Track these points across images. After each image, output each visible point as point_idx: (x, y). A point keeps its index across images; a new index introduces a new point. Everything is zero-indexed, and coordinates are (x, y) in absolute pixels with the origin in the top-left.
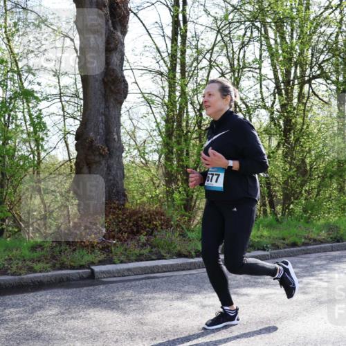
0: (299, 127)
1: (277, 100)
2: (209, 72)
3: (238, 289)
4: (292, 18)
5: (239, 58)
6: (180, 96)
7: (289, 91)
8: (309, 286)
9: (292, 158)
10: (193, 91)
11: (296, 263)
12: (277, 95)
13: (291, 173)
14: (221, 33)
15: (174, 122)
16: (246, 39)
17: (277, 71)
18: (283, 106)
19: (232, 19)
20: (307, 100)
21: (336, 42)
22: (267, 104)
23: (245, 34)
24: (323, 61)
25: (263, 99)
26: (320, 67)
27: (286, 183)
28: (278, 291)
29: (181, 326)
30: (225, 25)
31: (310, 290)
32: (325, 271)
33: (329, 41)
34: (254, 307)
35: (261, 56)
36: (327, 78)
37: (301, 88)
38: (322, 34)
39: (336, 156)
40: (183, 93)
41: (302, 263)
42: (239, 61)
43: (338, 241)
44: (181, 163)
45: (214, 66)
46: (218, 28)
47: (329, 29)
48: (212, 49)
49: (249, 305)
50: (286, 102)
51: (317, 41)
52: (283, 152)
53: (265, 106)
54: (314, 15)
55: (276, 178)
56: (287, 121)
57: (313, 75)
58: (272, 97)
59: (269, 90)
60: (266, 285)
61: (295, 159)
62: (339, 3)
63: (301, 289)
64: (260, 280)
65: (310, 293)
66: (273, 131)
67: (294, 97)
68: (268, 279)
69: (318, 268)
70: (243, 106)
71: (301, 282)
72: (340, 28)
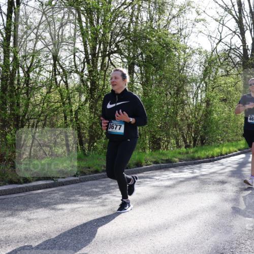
0: (101, 87)
1: (86, 67)
2: (36, 43)
3: (55, 206)
4: (98, 9)
5: (58, 34)
6: (13, 60)
7: (95, 61)
8: (107, 200)
9: (96, 110)
10: (23, 57)
11: (98, 184)
12: (86, 63)
13: (95, 120)
14: (46, 15)
15: (7, 80)
16: (64, 21)
17: (86, 46)
18: (90, 72)
19: (54, 5)
20: (107, 68)
21: (129, 29)
22: (78, 70)
23: (63, 17)
24: (119, 42)
25: (76, 65)
26: (117, 46)
27: (91, 127)
28: (84, 205)
29: (11, 236)
30: (48, 9)
31: (107, 203)
33: (124, 28)
34: (67, 218)
35: (75, 34)
36: (121, 54)
37: (103, 60)
38: (119, 22)
40: (15, 58)
41: (102, 184)
42: (58, 37)
44: (13, 112)
45: (40, 39)
46: (44, 10)
47: (123, 19)
48: (39, 26)
49: (64, 217)
50: (92, 69)
51: (115, 27)
52: (89, 105)
53: (77, 71)
54: (113, 8)
55: (84, 124)
56: (93, 83)
57: (111, 51)
58: (83, 65)
59: (80, 60)
60: (76, 201)
61: (97, 110)
62: (131, 1)
63: (101, 202)
64: (72, 198)
65: (107, 205)
66: (82, 90)
67: (98, 66)
68: (77, 197)
69: (113, 187)
70: (61, 70)
71: (101, 198)
72: (131, 19)
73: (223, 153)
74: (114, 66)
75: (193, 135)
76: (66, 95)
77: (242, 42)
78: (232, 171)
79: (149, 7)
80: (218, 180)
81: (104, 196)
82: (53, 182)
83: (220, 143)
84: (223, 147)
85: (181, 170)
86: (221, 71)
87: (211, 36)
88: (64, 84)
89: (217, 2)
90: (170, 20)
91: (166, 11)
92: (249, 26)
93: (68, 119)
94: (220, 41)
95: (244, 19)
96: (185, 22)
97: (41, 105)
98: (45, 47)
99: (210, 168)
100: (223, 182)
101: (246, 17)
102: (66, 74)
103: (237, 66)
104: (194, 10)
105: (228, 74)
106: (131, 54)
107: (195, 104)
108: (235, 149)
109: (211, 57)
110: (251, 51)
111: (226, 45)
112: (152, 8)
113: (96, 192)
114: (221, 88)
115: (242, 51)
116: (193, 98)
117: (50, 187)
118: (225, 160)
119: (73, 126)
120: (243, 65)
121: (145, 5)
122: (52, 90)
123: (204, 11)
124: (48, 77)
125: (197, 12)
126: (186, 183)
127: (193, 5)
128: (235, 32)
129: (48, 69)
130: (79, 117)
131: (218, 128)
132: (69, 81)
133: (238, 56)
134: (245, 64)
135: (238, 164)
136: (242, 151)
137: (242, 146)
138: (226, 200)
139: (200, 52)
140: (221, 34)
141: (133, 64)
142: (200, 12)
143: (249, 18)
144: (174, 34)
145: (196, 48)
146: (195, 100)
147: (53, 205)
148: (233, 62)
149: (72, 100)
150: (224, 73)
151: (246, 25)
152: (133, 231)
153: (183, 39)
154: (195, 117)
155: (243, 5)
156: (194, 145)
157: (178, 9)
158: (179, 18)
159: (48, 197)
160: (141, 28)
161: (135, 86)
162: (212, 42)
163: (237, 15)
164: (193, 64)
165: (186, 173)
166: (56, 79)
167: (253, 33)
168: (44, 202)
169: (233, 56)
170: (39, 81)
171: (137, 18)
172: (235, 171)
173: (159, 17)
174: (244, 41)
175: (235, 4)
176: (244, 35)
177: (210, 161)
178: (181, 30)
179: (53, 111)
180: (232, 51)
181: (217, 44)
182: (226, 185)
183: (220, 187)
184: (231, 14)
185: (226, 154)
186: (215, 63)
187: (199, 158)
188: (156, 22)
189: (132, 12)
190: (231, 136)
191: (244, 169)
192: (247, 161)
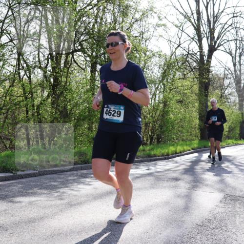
0: (63, 84)
1: (50, 63)
3: (13, 198)
7: (59, 58)
8: (65, 194)
9: (57, 105)
11: (56, 178)
12: (50, 60)
13: (56, 116)
14: (12, 10)
18: (53, 68)
20: (70, 66)
21: (93, 29)
22: (42, 66)
24: (83, 41)
25: (39, 61)
26: (81, 45)
27: (52, 122)
28: (42, 199)
30: (15, 4)
31: (65, 197)
32: (76, 184)
33: (88, 28)
34: (24, 211)
36: (84, 52)
37: (67, 57)
38: (84, 22)
39: (88, 106)
41: (60, 178)
43: (86, 163)
45: (5, 33)
46: (10, 4)
47: (88, 19)
48: (4, 21)
49: (21, 209)
50: (55, 65)
51: (80, 26)
52: (51, 100)
53: (41, 66)
54: (79, 8)
55: (46, 119)
56: (56, 79)
57: (75, 49)
58: (46, 61)
59: (44, 56)
60: (34, 194)
61: (59, 106)
62: (97, 3)
63: (59, 196)
64: (30, 191)
65: (64, 199)
66: (45, 85)
67: (62, 63)
68: (36, 190)
69: (71, 182)
70: (25, 65)
71: (59, 191)
72: (96, 20)
73: (178, 151)
74: (77, 64)
75: (150, 133)
76: (28, 90)
77: (199, 48)
78: (185, 169)
79: (114, 9)
80: (172, 177)
81: (62, 190)
82: (12, 174)
83: (175, 142)
84: (177, 145)
85: (138, 167)
86: (178, 74)
87: (171, 41)
88: (27, 79)
89: (177, 10)
90: (133, 23)
91: (129, 14)
92: (206, 34)
93: (30, 113)
94: (179, 46)
95: (201, 27)
96: (147, 26)
97: (4, 98)
98: (9, 42)
99: (165, 166)
100: (177, 179)
101: (204, 25)
102: (29, 69)
103: (193, 70)
104: (156, 15)
105: (185, 77)
106: (94, 54)
107: (153, 104)
108: (189, 148)
109: (170, 61)
110: (207, 57)
111: (184, 50)
112: (116, 11)
113: (54, 186)
114: (178, 90)
115: (199, 57)
116: (152, 99)
117: (9, 180)
118: (179, 157)
119: (34, 120)
120: (199, 69)
121: (110, 7)
122: (15, 84)
123: (165, 17)
124: (12, 71)
125: (159, 17)
126: (142, 179)
127: (155, 10)
128: (192, 38)
129: (12, 64)
130: (40, 112)
131: (173, 128)
132: (32, 76)
133: (195, 62)
134: (201, 69)
135: (191, 162)
136: (195, 150)
137: (196, 146)
138: (179, 196)
139: (160, 55)
140: (180, 39)
141: (96, 63)
142: (161, 18)
143: (207, 26)
144: (136, 37)
145: (156, 51)
146: (153, 100)
147: (11, 198)
148: (190, 66)
149: (34, 95)
150: (182, 77)
151: (204, 33)
152: (88, 225)
153: (144, 42)
154: (152, 116)
155: (201, 14)
156: (151, 143)
157: (141, 14)
158: (141, 22)
159: (6, 189)
160: (105, 29)
161: (97, 84)
162: (172, 46)
163: (195, 23)
164: (153, 66)
165: (142, 170)
166: (19, 73)
167: (209, 40)
168: (2, 195)
169: (191, 61)
170: (2, 74)
171: (102, 19)
172: (188, 169)
173: (123, 19)
174: (201, 47)
175: (195, 12)
176: (201, 42)
177: (165, 159)
178: (143, 33)
179: (15, 105)
180: (190, 56)
181: (176, 49)
182: (179, 182)
183: (174, 183)
184: (190, 21)
185: (181, 153)
186: (173, 67)
187: (155, 156)
188: (120, 24)
189: (97, 13)
190: (185, 135)
191: (196, 167)
192: (200, 160)
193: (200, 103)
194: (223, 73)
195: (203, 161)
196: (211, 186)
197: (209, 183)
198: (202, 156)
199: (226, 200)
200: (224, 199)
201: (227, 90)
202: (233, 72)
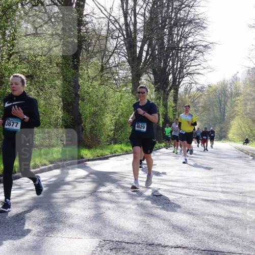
191: (56, 195)
192: (63, 181)
193: (65, 80)
194: (106, 28)
195: (68, 183)
196: (79, 227)
197: (74, 221)
198: (67, 174)
199: (102, 250)
200: (99, 249)
201: (112, 58)
202: (124, 27)
